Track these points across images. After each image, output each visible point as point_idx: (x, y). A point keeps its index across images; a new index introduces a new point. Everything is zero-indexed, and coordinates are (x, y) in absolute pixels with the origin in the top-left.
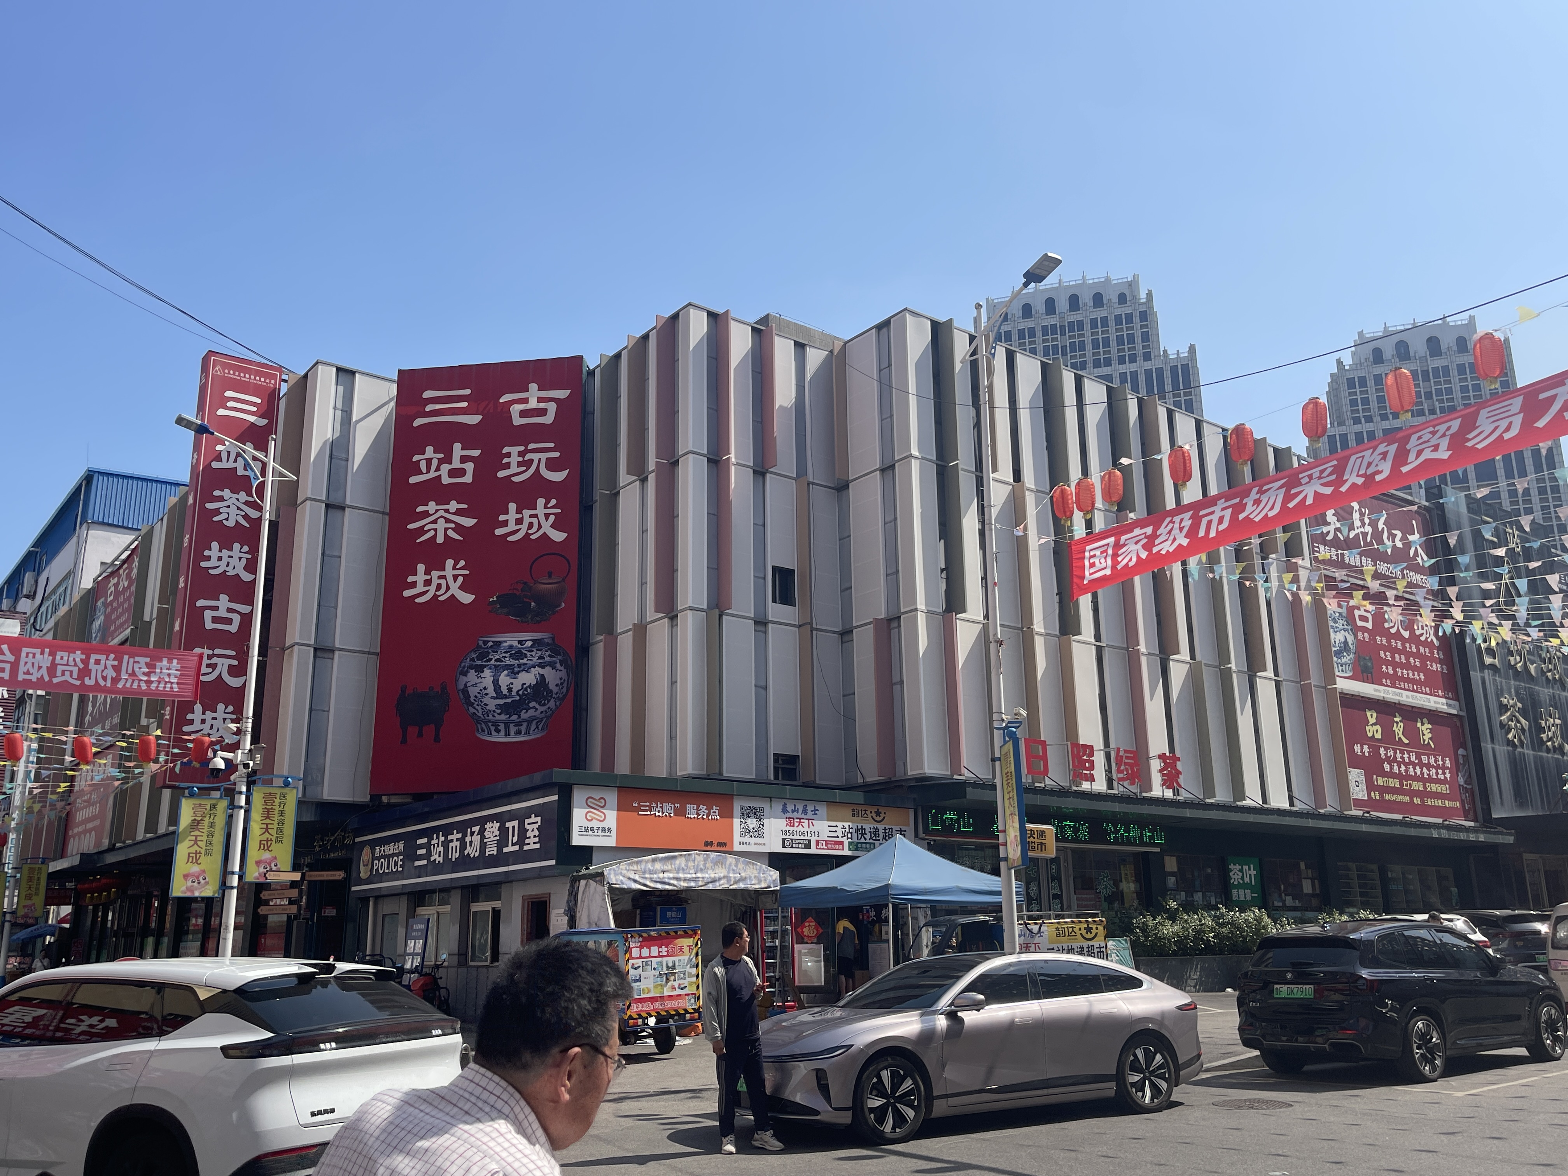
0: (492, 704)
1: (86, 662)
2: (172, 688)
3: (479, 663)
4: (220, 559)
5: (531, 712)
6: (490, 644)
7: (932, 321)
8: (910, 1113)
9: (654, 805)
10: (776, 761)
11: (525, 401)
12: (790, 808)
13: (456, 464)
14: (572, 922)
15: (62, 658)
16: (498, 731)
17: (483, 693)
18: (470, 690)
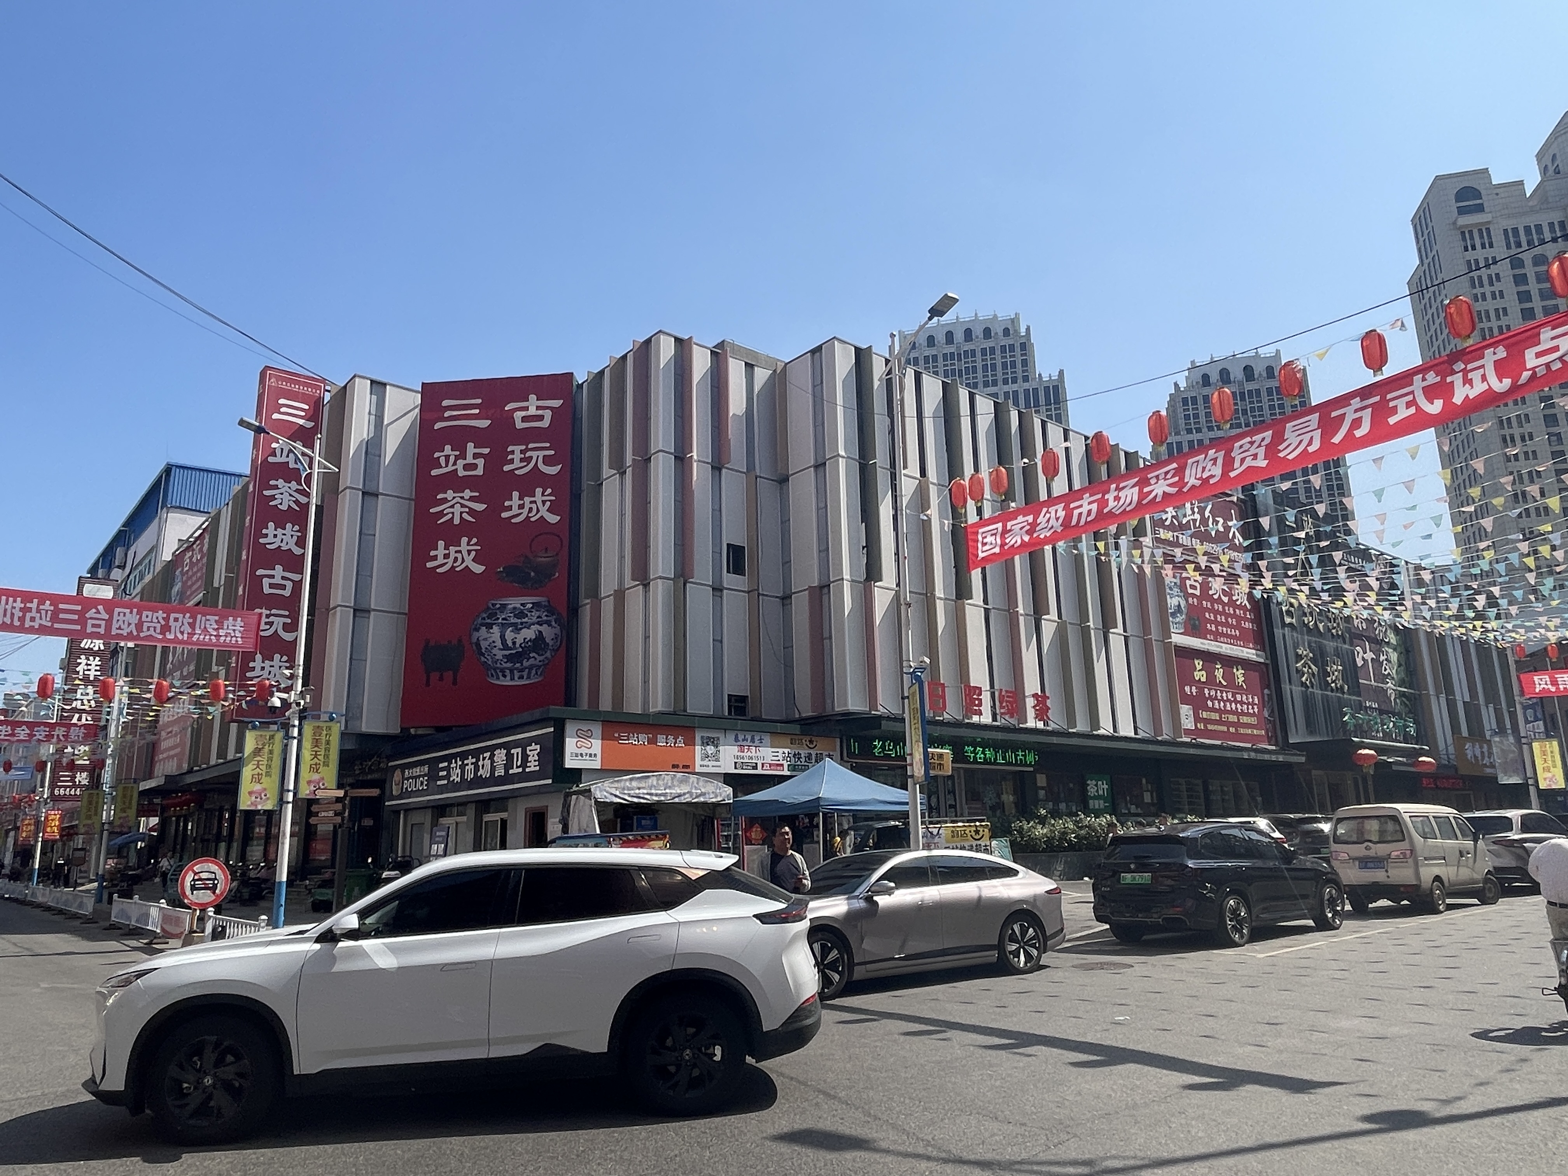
0: (500, 654)
1: (167, 619)
2: (237, 641)
3: (489, 621)
4: (275, 536)
5: (532, 661)
6: (498, 606)
7: (856, 348)
8: (836, 977)
9: (631, 735)
10: (729, 701)
11: (526, 409)
12: (741, 737)
13: (470, 460)
14: (565, 829)
15: (147, 617)
16: (505, 676)
17: (492, 645)
18: (482, 643)
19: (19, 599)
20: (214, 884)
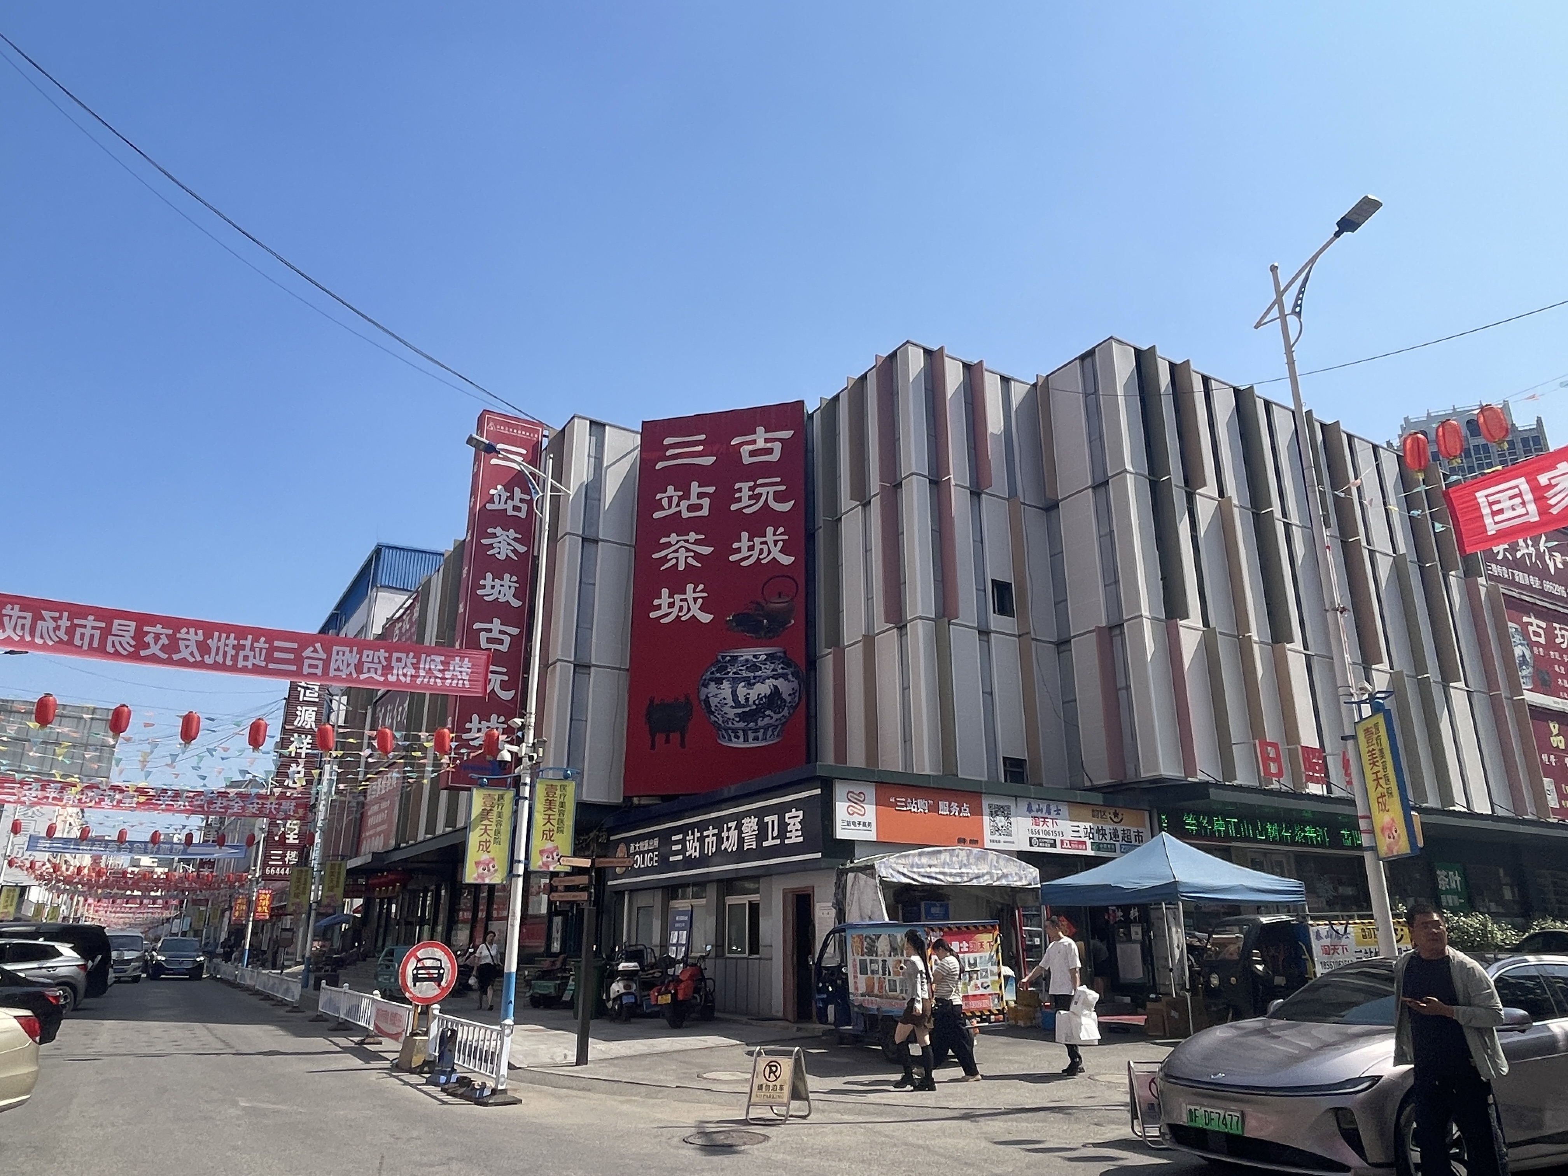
0: (731, 713)
1: (388, 659)
2: (463, 684)
3: (718, 675)
4: (493, 587)
5: (767, 720)
6: (728, 658)
7: (1135, 349)
9: (909, 801)
10: (1005, 765)
11: (754, 442)
12: (1035, 807)
13: (694, 500)
14: (841, 915)
15: (368, 656)
16: (737, 737)
17: (723, 703)
18: (711, 700)
19: (232, 635)
20: (439, 973)
